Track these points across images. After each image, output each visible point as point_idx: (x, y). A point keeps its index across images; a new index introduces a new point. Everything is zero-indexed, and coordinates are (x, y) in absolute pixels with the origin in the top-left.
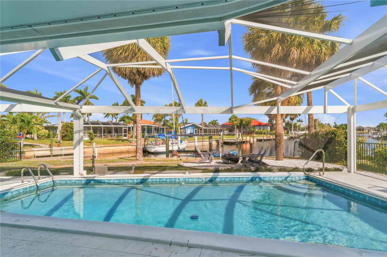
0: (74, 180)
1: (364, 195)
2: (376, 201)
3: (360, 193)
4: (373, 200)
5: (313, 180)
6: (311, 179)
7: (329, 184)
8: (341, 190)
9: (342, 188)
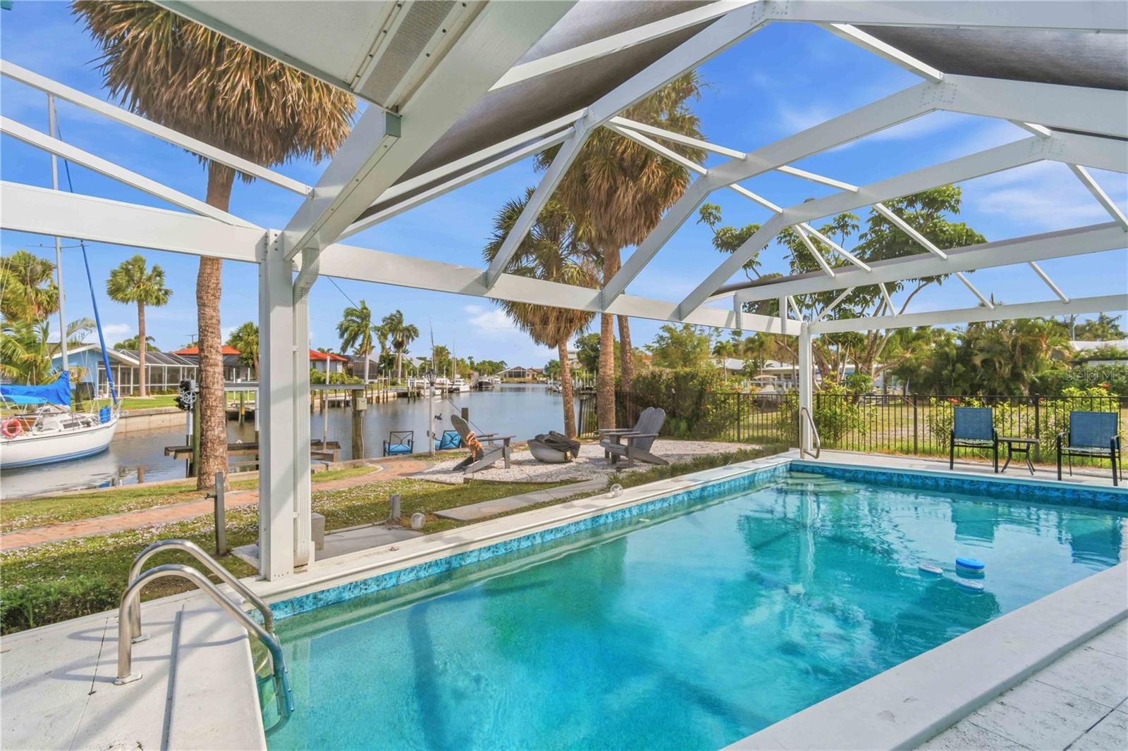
0: (334, 590)
1: (935, 478)
2: (960, 485)
3: (926, 477)
4: (953, 483)
5: (806, 469)
6: (800, 468)
7: (850, 471)
8: (882, 478)
9: (884, 474)
